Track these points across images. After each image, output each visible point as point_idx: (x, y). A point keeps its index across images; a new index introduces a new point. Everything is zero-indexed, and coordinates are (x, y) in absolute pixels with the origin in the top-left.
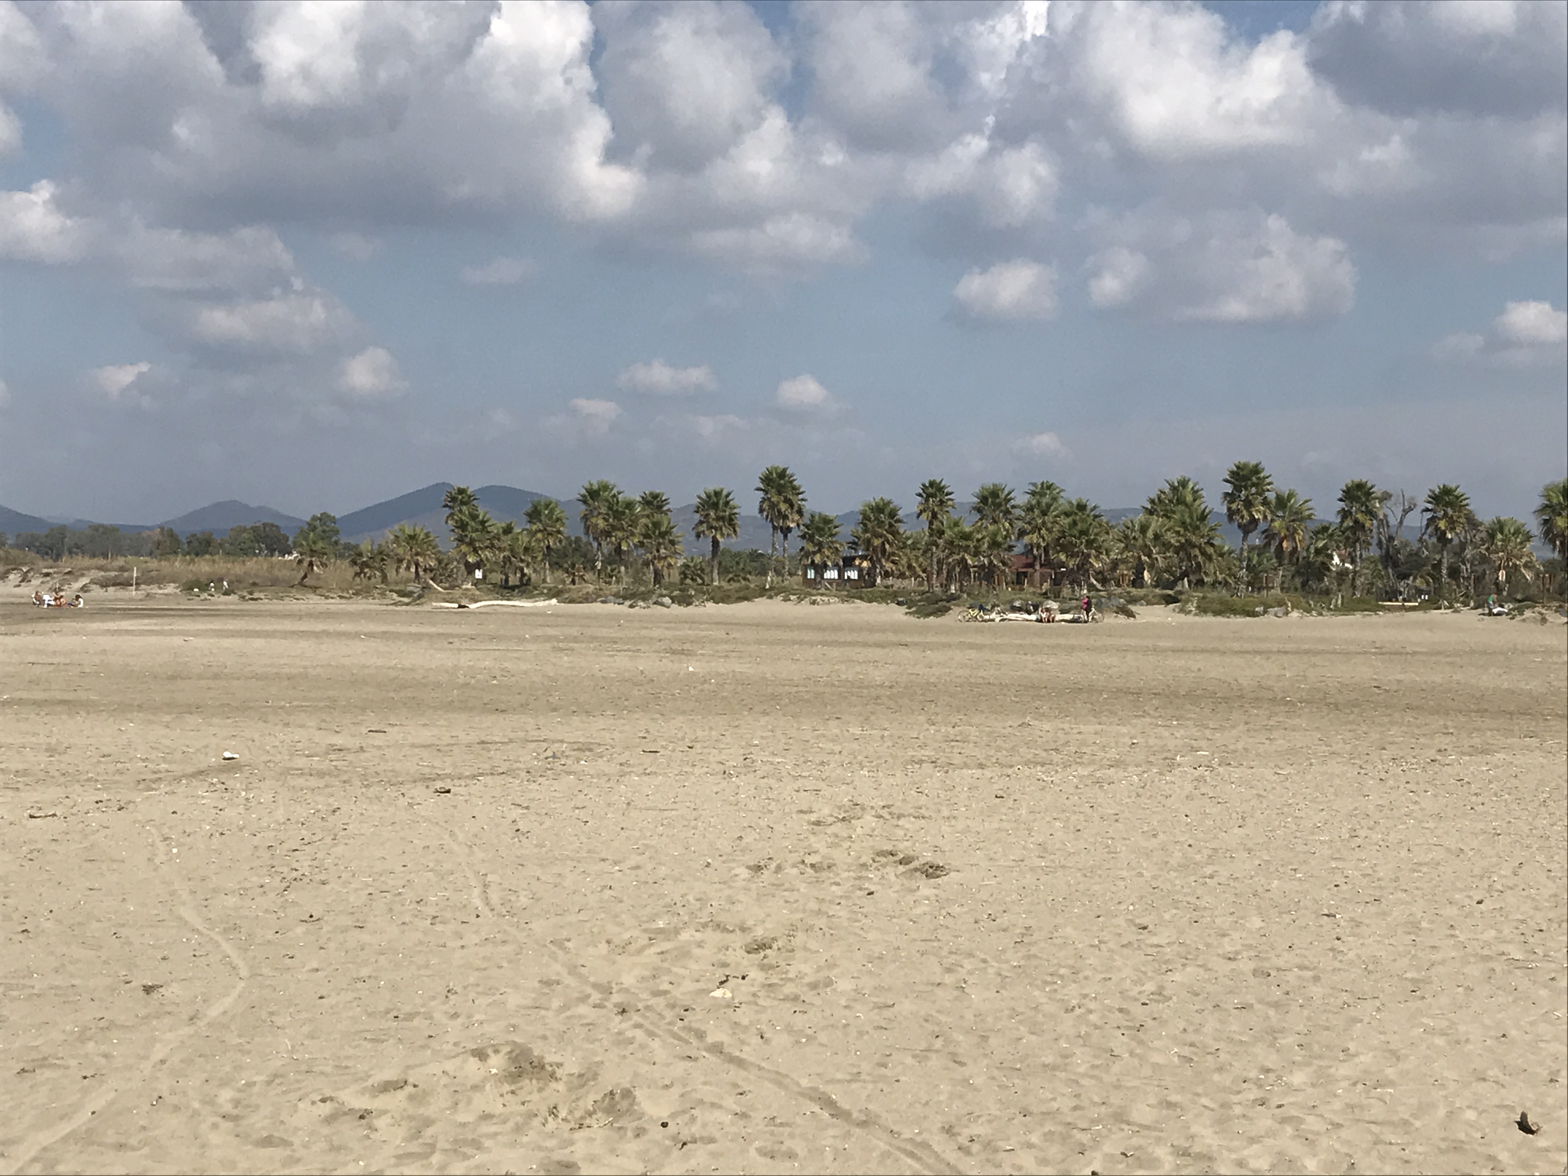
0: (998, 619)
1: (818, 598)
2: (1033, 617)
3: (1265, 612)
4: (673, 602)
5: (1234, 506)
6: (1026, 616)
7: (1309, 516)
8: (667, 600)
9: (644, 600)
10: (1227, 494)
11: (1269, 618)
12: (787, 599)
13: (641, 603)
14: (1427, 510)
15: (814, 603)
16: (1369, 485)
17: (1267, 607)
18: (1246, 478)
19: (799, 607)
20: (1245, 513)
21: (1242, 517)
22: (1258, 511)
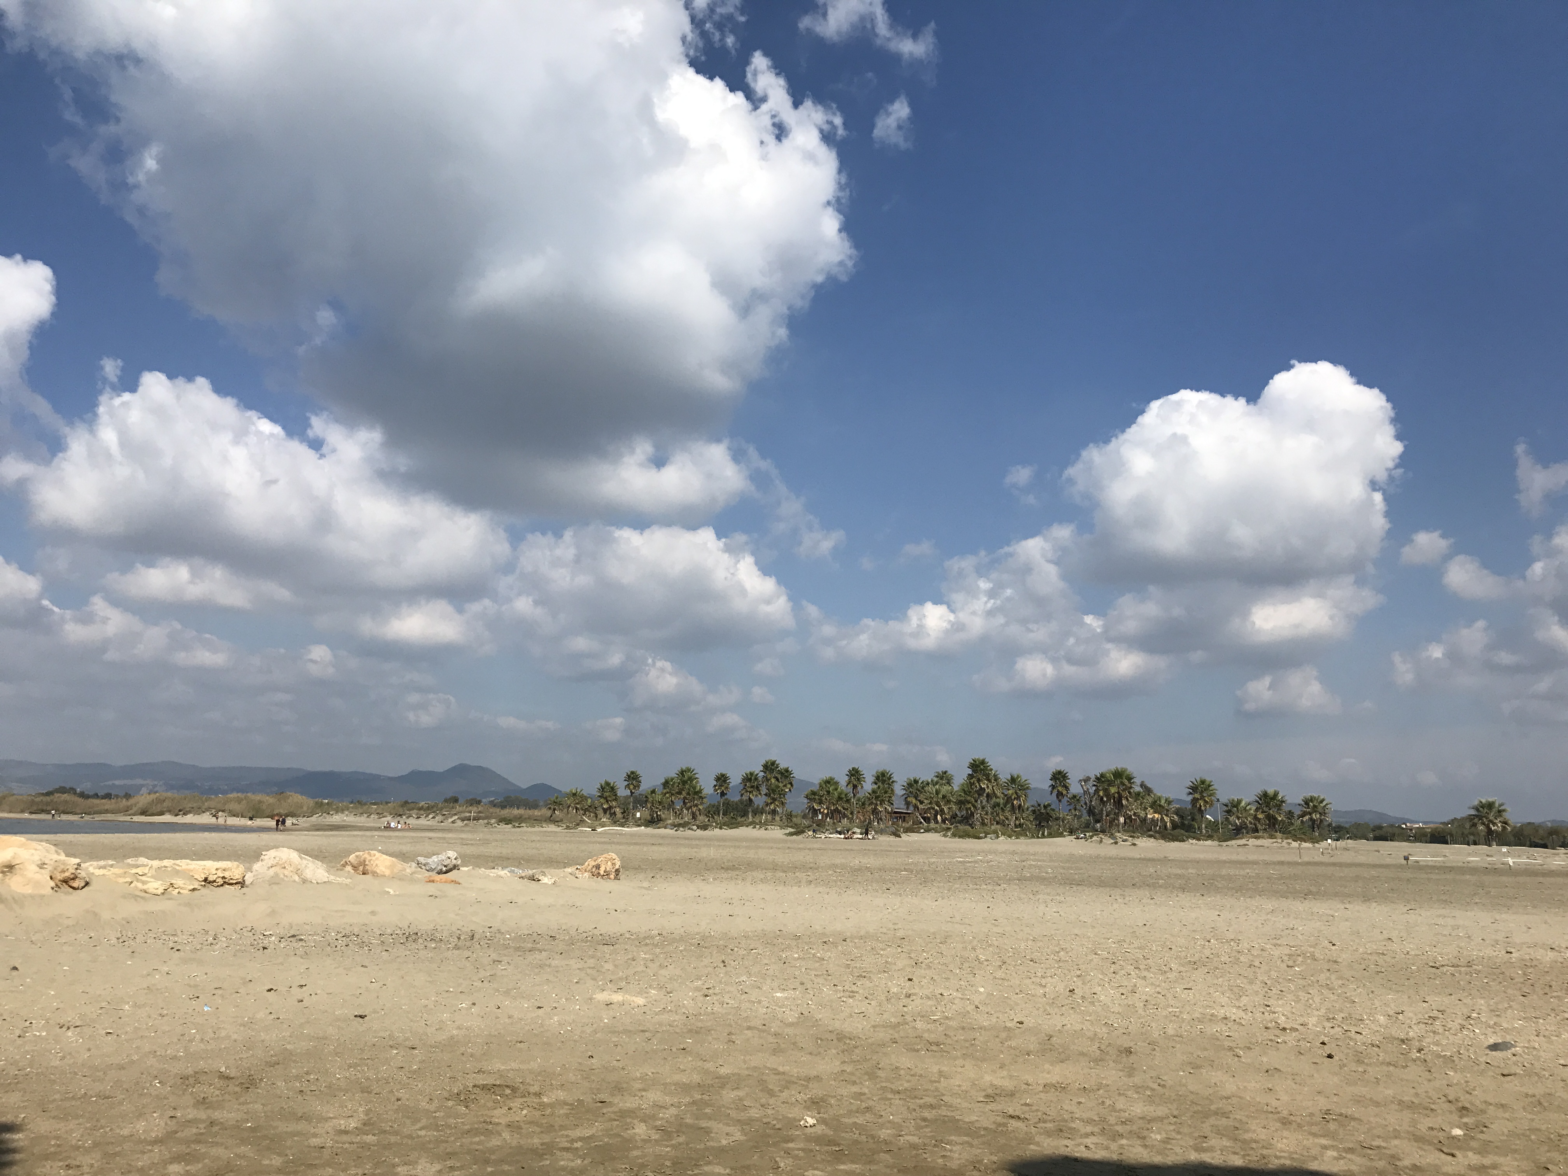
0: (823, 837)
1: (769, 827)
2: (842, 836)
3: (986, 837)
4: (698, 828)
5: (972, 781)
6: (839, 836)
7: (1027, 788)
8: (695, 827)
9: (683, 827)
10: (969, 775)
11: (988, 840)
12: (755, 827)
13: (681, 829)
14: (1094, 785)
15: (766, 829)
16: (1065, 772)
17: (987, 834)
18: (977, 766)
19: (759, 831)
20: (977, 784)
21: (976, 787)
22: (984, 784)
